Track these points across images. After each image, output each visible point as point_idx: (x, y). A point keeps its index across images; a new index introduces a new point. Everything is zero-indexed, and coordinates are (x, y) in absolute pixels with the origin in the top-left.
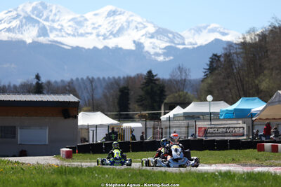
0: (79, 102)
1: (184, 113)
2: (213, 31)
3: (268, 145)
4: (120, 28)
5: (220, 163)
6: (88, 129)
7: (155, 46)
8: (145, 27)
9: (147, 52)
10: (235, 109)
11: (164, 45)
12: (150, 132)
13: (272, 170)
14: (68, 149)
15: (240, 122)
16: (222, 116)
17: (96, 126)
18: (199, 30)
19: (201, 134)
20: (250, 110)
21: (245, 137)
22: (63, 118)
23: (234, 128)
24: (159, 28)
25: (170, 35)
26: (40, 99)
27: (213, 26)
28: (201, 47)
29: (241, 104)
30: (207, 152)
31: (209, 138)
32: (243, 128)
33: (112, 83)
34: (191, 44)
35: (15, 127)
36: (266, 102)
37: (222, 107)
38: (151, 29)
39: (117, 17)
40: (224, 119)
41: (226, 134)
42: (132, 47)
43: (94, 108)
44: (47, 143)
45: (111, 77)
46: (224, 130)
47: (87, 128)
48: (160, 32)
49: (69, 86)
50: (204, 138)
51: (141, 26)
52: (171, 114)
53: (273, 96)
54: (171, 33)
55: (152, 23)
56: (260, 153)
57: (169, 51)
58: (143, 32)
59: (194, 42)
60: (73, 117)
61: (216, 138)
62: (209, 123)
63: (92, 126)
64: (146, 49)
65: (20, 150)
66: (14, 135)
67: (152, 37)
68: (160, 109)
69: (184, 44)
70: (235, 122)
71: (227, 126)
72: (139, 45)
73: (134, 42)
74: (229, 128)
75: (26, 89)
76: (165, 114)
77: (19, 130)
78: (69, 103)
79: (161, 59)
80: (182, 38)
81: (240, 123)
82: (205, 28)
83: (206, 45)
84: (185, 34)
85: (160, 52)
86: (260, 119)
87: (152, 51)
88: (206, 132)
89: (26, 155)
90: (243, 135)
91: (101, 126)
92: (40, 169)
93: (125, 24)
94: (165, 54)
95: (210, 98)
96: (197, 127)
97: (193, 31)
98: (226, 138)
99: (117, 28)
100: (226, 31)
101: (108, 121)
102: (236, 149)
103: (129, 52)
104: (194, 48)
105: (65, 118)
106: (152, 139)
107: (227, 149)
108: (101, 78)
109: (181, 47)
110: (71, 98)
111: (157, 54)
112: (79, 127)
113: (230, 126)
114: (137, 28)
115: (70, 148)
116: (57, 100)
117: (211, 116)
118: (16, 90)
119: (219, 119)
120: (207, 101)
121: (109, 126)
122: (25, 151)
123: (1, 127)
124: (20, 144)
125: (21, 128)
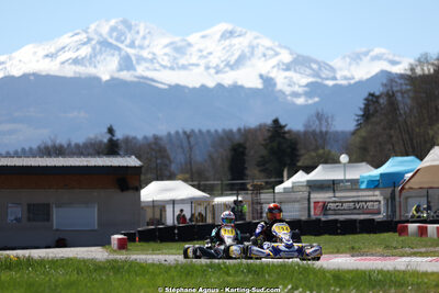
1: (308, 181)
2: (378, 58)
3: (413, 227)
4: (239, 57)
5: (332, 253)
6: (163, 209)
7: (293, 84)
8: (277, 54)
9: (280, 91)
10: (381, 175)
11: (305, 81)
14: (122, 236)
15: (377, 193)
17: (174, 202)
18: (357, 58)
19: (318, 212)
20: (403, 174)
22: (118, 191)
23: (366, 202)
24: (299, 56)
25: (315, 66)
26: (85, 164)
27: (377, 51)
28: (360, 83)
30: (325, 237)
32: (379, 202)
34: (345, 78)
35: (49, 205)
38: (286, 57)
39: (235, 41)
41: (355, 211)
42: (258, 84)
44: (96, 227)
46: (352, 205)
47: (160, 207)
48: (300, 62)
50: (323, 219)
51: (271, 53)
54: (316, 62)
55: (286, 47)
56: (401, 238)
57: (313, 89)
58: (274, 61)
59: (349, 75)
60: (133, 189)
61: (341, 218)
62: (331, 195)
63: (168, 202)
64: (280, 86)
65: (57, 238)
66: (48, 217)
67: (288, 68)
69: (334, 78)
70: (371, 193)
71: (355, 199)
72: (268, 81)
73: (261, 76)
74: (358, 202)
75: (93, 149)
77: (54, 210)
78: (127, 168)
79: (301, 101)
80: (333, 69)
81: (377, 195)
82: (366, 54)
83: (368, 80)
84: (336, 63)
85: (300, 90)
86: (411, 188)
87: (288, 90)
88: (325, 208)
89: (64, 246)
90: (379, 213)
91: (183, 201)
93: (246, 50)
94: (308, 95)
95: (344, 158)
96: (312, 201)
97: (348, 60)
99: (236, 57)
100: (397, 59)
103: (254, 92)
104: (350, 85)
105: (122, 190)
107: (355, 233)
109: (330, 83)
111: (296, 95)
112: (143, 205)
113: (360, 199)
114: (264, 55)
116: (109, 165)
120: (339, 162)
121: (192, 201)
122: (64, 240)
123: (29, 205)
124: (57, 230)
125: (58, 206)
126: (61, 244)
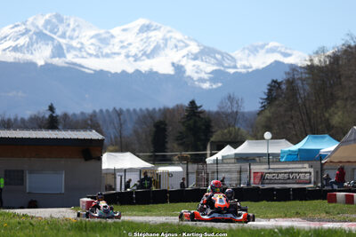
0: (103, 140)
1: (236, 154)
2: (273, 50)
3: (341, 195)
4: (155, 48)
5: (281, 217)
6: (114, 174)
7: (199, 70)
8: (187, 46)
9: (189, 77)
10: (299, 150)
11: (210, 68)
12: (193, 178)
13: (345, 226)
14: (89, 200)
15: (306, 165)
16: (282, 157)
17: (125, 170)
18: (254, 50)
19: (257, 181)
20: (319, 150)
21: (312, 185)
22: (83, 160)
23: (299, 173)
24: (205, 47)
25: (218, 56)
26: (55, 137)
27: (272, 44)
28: (257, 71)
29: (307, 144)
30: (264, 203)
31: (266, 186)
32: (310, 173)
33: (145, 116)
34: (245, 67)
35: (22, 171)
36: (339, 141)
37: (283, 147)
38: (194, 48)
39: (152, 34)
40: (285, 162)
41: (288, 181)
42: (171, 71)
43: (123, 147)
44: (63, 191)
45: (144, 108)
46: (286, 175)
47: (114, 172)
48: (206, 53)
49: (91, 120)
50: (260, 186)
51: (182, 44)
52: (219, 155)
53: (347, 133)
54: (219, 53)
55: (196, 41)
56: (331, 205)
57: (217, 76)
58: (185, 52)
59: (247, 64)
60: (95, 159)
61: (276, 186)
62: (267, 166)
63: (120, 170)
64: (188, 73)
65: (29, 200)
66: (21, 181)
67: (195, 58)
68: (205, 149)
69: (235, 67)
70: (300, 166)
71: (290, 170)
72: (179, 69)
73: (173, 64)
74: (292, 173)
75: (37, 123)
76: (212, 155)
77: (28, 176)
78: (91, 141)
79: (206, 86)
80: (233, 59)
81: (306, 167)
82: (262, 47)
83: (263, 69)
84: (237, 54)
85: (206, 77)
86: (331, 162)
87: (195, 76)
88: (263, 177)
90: (310, 183)
91: (131, 170)
92: (53, 224)
93: (161, 42)
94: (212, 80)
95: (268, 135)
96: (252, 171)
97: (247, 52)
98: (288, 186)
99: (152, 47)
100: (289, 51)
101: (140, 163)
102: (301, 200)
103: (167, 77)
104: (248, 73)
105: (86, 160)
106: (195, 187)
107: (289, 200)
108: (131, 109)
109: (232, 71)
110: (94, 135)
111: (202, 80)
112: (103, 172)
113: (293, 170)
114: (176, 47)
115: (92, 198)
116: (76, 137)
117: (270, 158)
118: (24, 125)
119: (279, 162)
120: (264, 139)
121: (140, 170)
122: (35, 201)
123: (6, 171)
124: (29, 193)
125: (31, 173)
126: (33, 205)
